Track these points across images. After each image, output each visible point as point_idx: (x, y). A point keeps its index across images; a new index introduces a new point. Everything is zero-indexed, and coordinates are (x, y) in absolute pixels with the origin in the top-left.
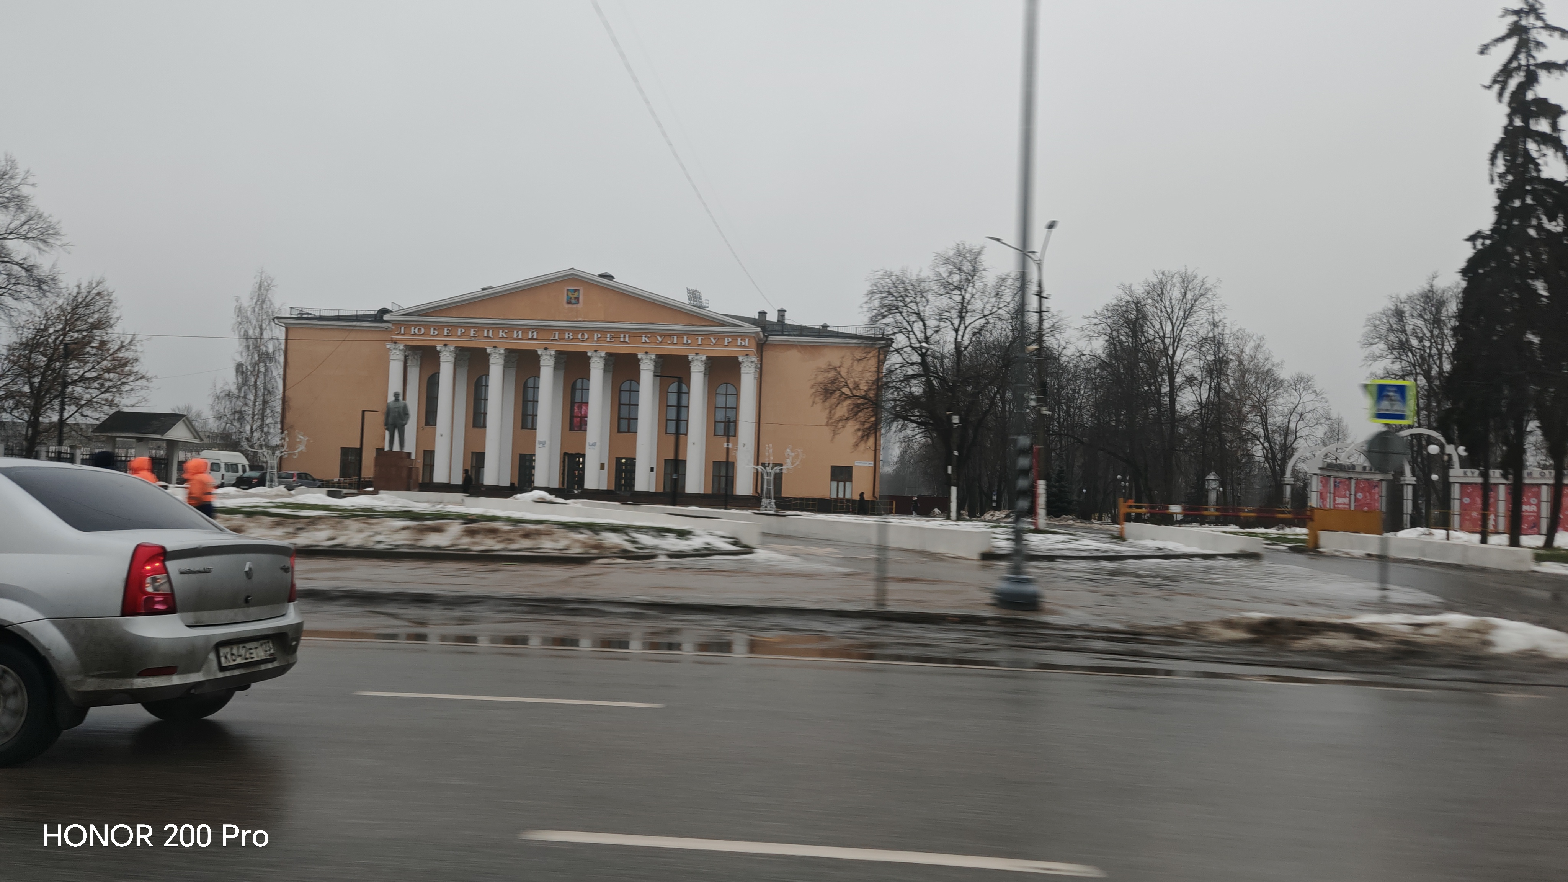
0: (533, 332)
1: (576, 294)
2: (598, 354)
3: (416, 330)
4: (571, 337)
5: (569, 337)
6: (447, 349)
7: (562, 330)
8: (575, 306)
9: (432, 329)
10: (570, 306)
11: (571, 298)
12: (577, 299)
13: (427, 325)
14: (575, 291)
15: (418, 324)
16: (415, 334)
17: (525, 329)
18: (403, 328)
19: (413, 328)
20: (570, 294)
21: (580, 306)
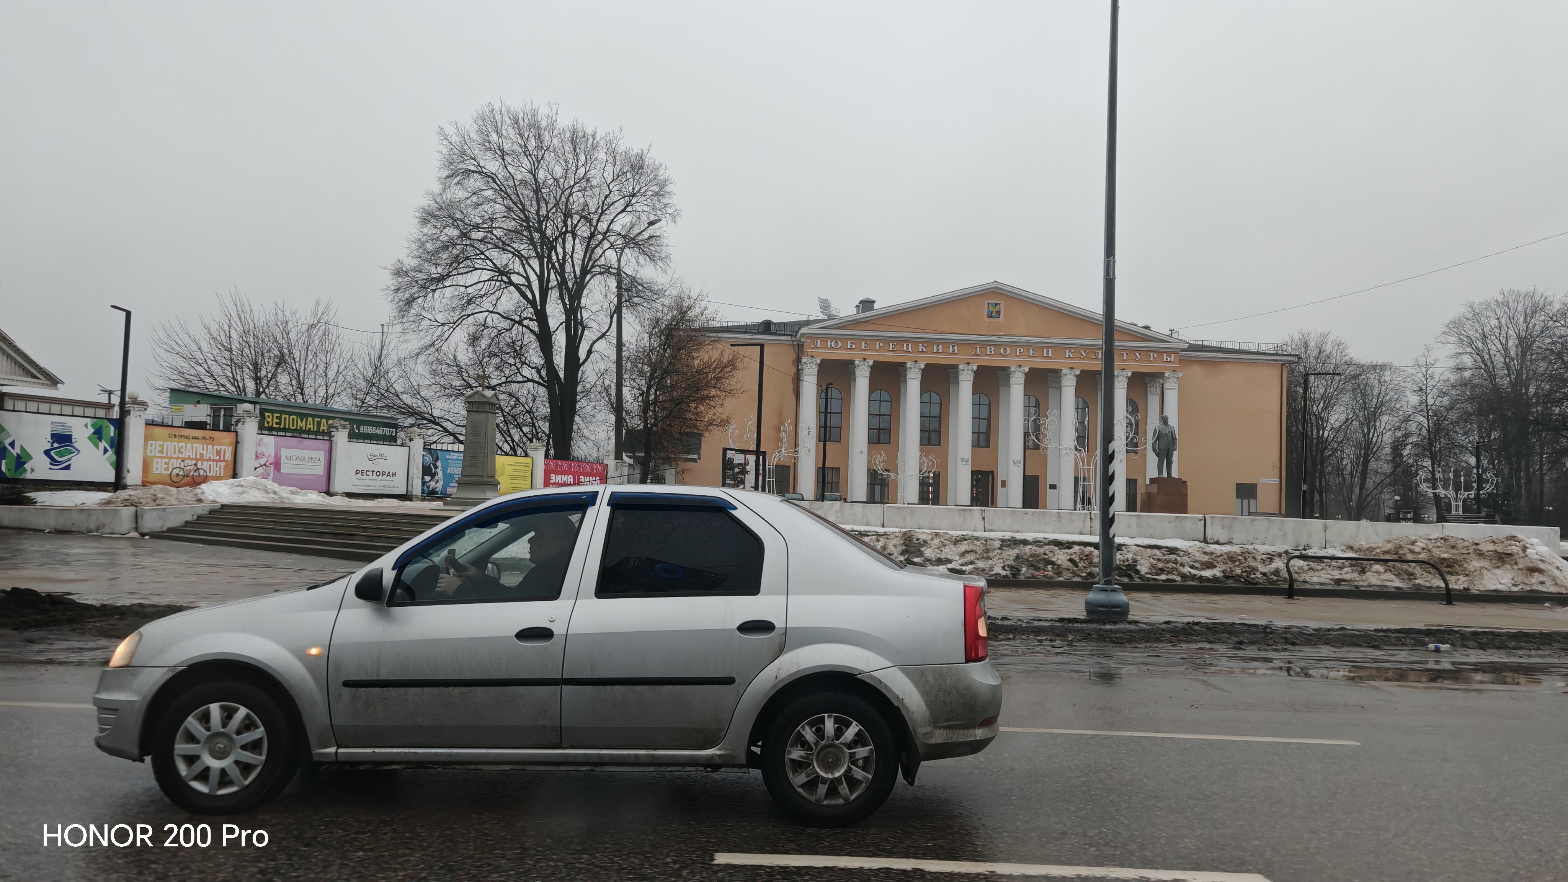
0: (953, 347)
1: (997, 308)
2: (1021, 369)
3: (833, 344)
4: (993, 352)
5: (991, 352)
6: (865, 363)
7: (984, 345)
8: (996, 320)
9: (849, 342)
10: (991, 319)
11: (992, 312)
12: (998, 313)
13: (844, 339)
14: (996, 304)
15: (836, 338)
16: (832, 348)
17: (946, 343)
18: (819, 341)
19: (829, 342)
20: (991, 308)
21: (1001, 320)
